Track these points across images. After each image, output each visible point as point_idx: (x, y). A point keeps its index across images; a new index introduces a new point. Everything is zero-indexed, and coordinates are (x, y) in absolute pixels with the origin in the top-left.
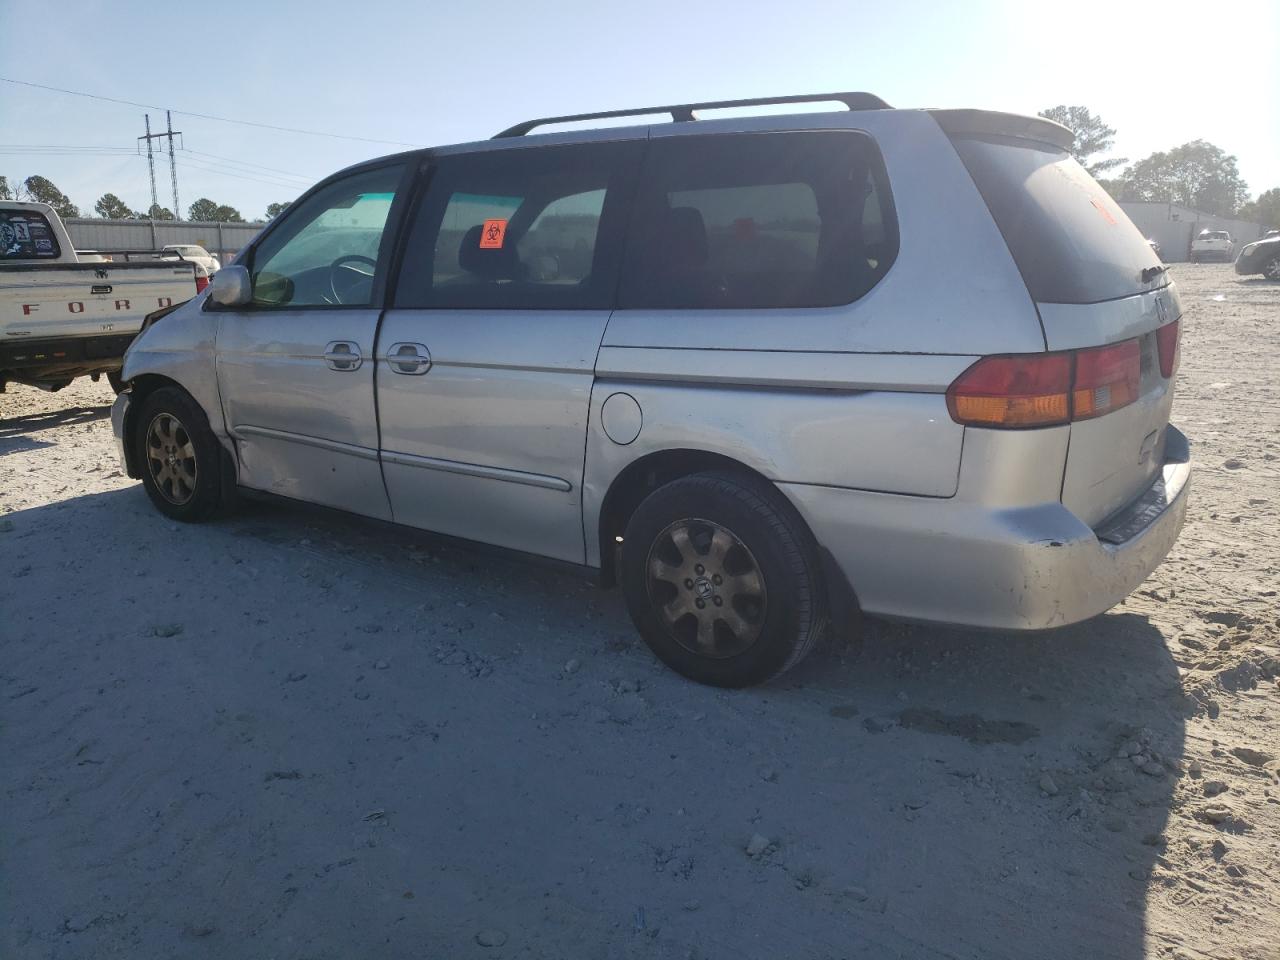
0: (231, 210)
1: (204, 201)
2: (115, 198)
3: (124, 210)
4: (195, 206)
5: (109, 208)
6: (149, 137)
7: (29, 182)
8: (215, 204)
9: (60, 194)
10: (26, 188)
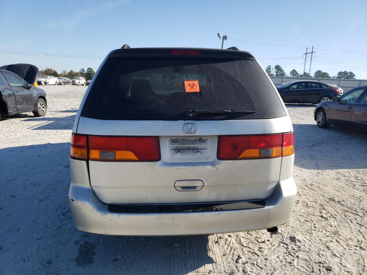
0: (327, 73)
1: (319, 71)
2: (295, 70)
3: (297, 73)
4: (316, 73)
5: (293, 73)
6: (306, 54)
7: (276, 67)
8: (322, 72)
9: (282, 70)
10: (275, 68)
